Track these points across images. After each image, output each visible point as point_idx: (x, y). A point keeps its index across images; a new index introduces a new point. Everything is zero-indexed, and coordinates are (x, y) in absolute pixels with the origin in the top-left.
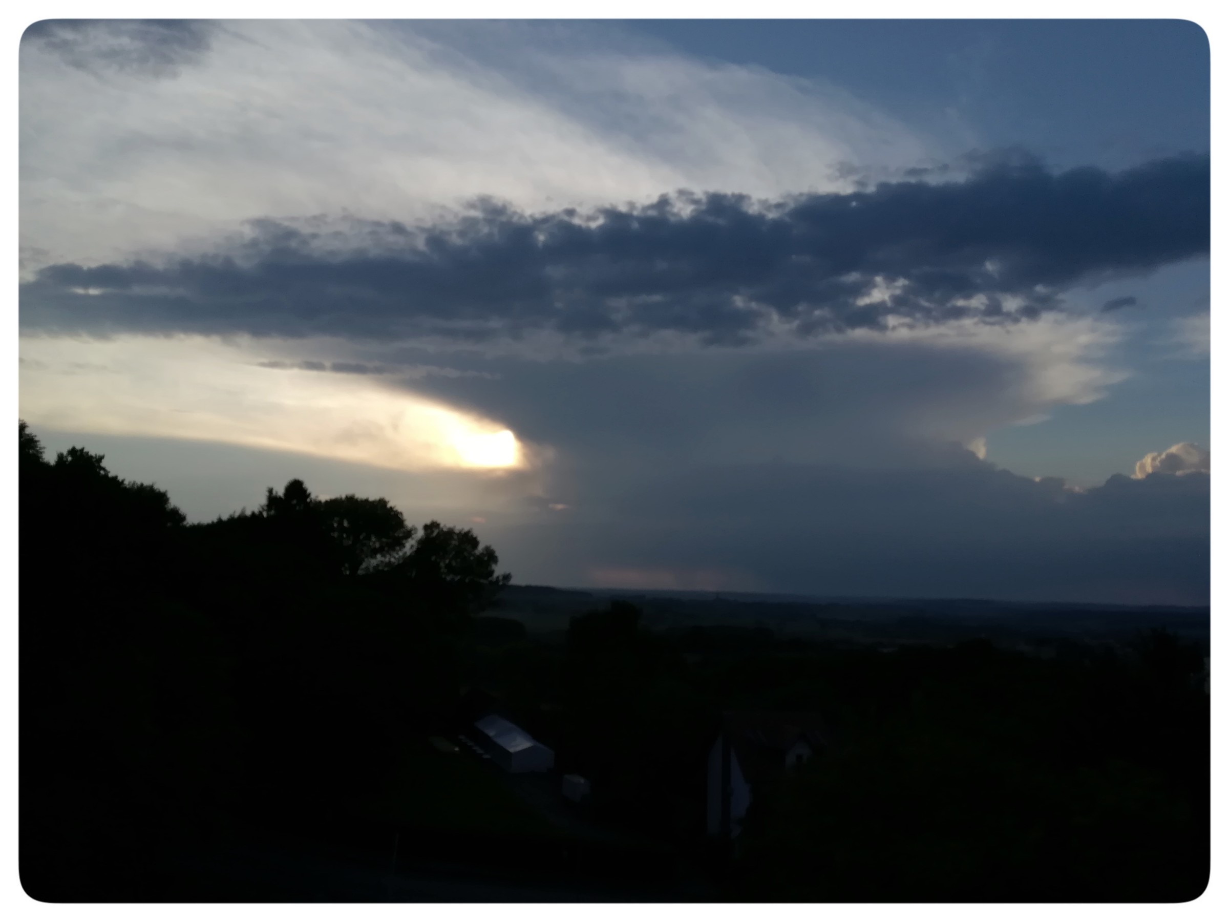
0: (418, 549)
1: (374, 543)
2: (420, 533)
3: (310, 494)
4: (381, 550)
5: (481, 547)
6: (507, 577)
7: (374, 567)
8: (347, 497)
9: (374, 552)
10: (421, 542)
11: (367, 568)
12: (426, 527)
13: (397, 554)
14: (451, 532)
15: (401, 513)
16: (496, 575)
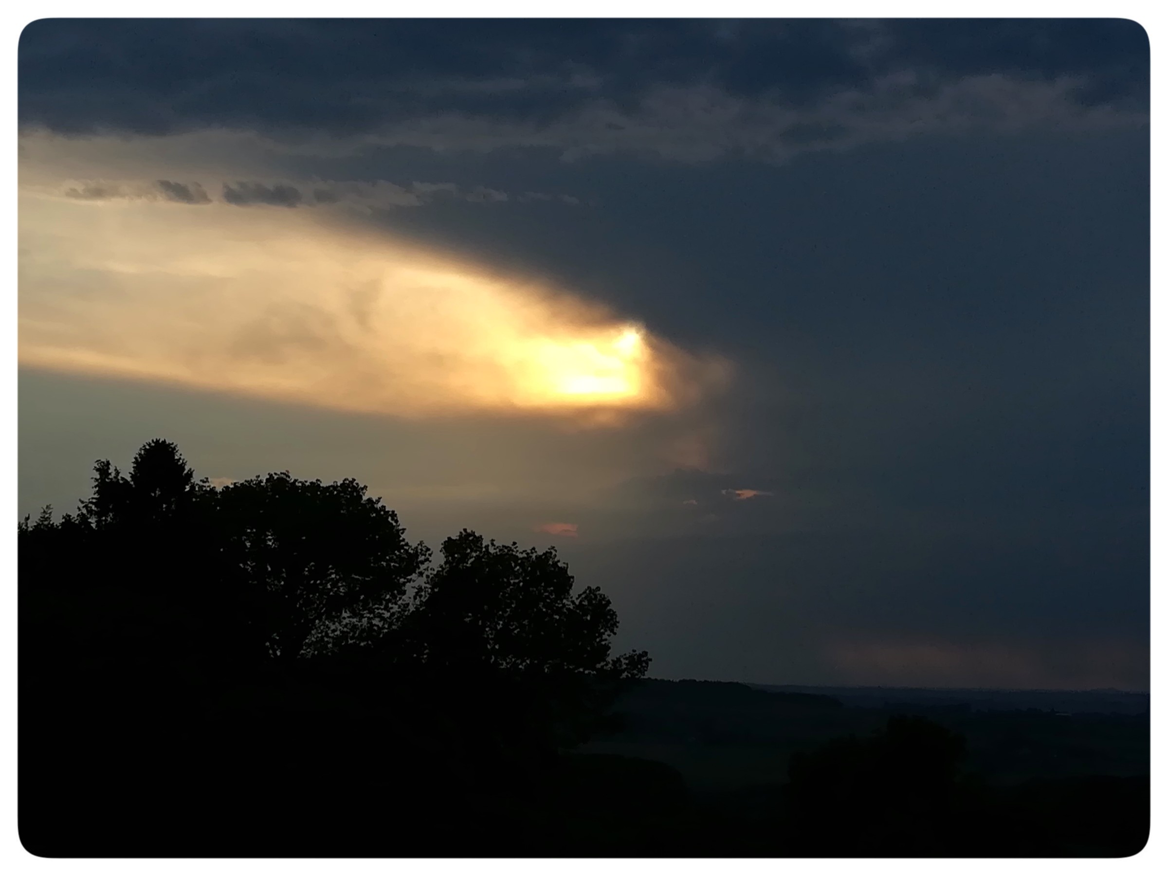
0: (432, 595)
1: (335, 583)
2: (437, 560)
3: (190, 475)
4: (350, 602)
5: (576, 591)
6: (639, 661)
7: (337, 640)
8: (270, 479)
9: (334, 607)
10: (438, 580)
11: (320, 644)
12: (450, 546)
13: (387, 609)
14: (506, 556)
15: (393, 515)
16: (612, 655)
